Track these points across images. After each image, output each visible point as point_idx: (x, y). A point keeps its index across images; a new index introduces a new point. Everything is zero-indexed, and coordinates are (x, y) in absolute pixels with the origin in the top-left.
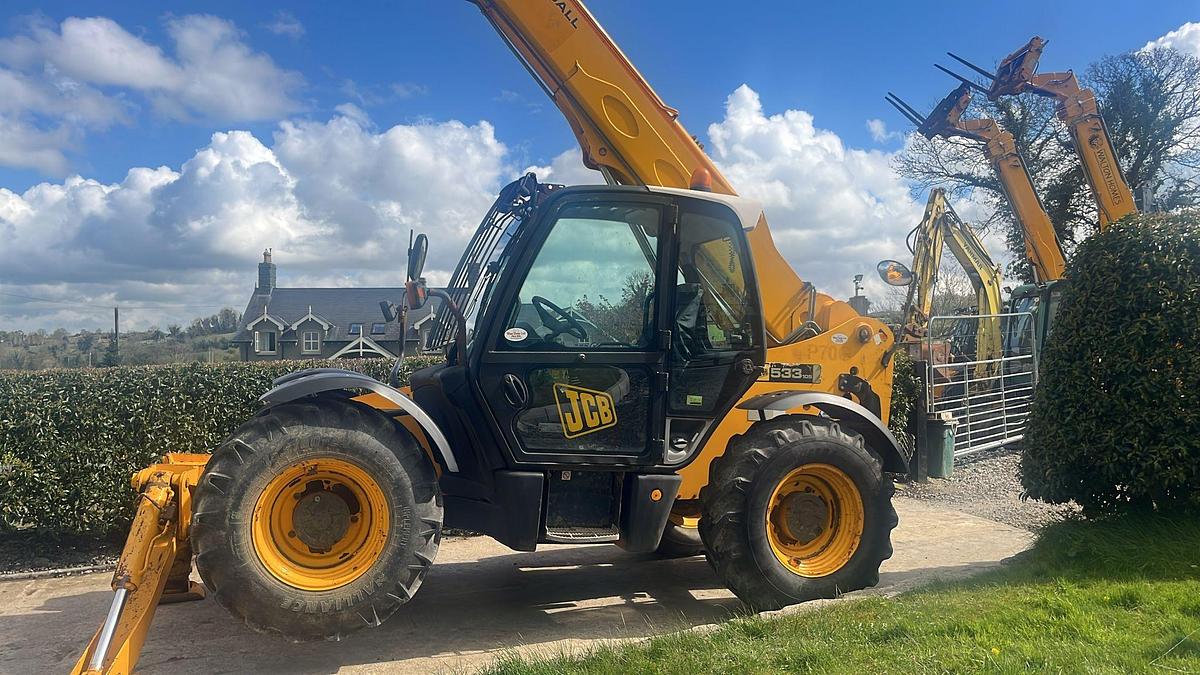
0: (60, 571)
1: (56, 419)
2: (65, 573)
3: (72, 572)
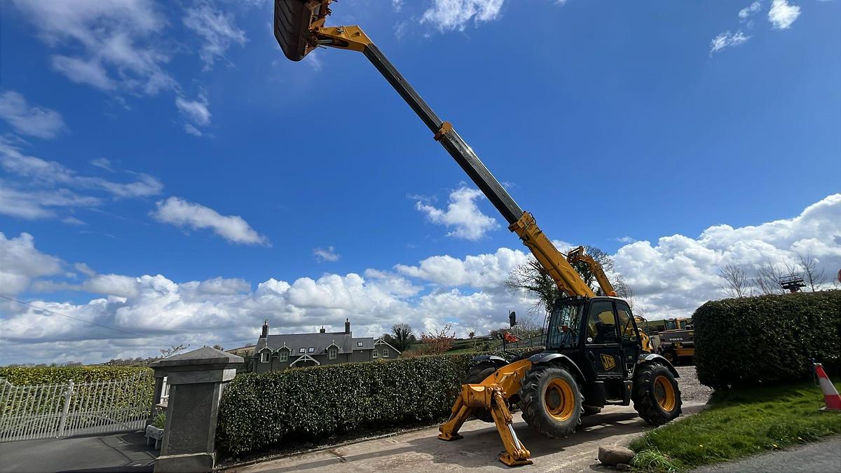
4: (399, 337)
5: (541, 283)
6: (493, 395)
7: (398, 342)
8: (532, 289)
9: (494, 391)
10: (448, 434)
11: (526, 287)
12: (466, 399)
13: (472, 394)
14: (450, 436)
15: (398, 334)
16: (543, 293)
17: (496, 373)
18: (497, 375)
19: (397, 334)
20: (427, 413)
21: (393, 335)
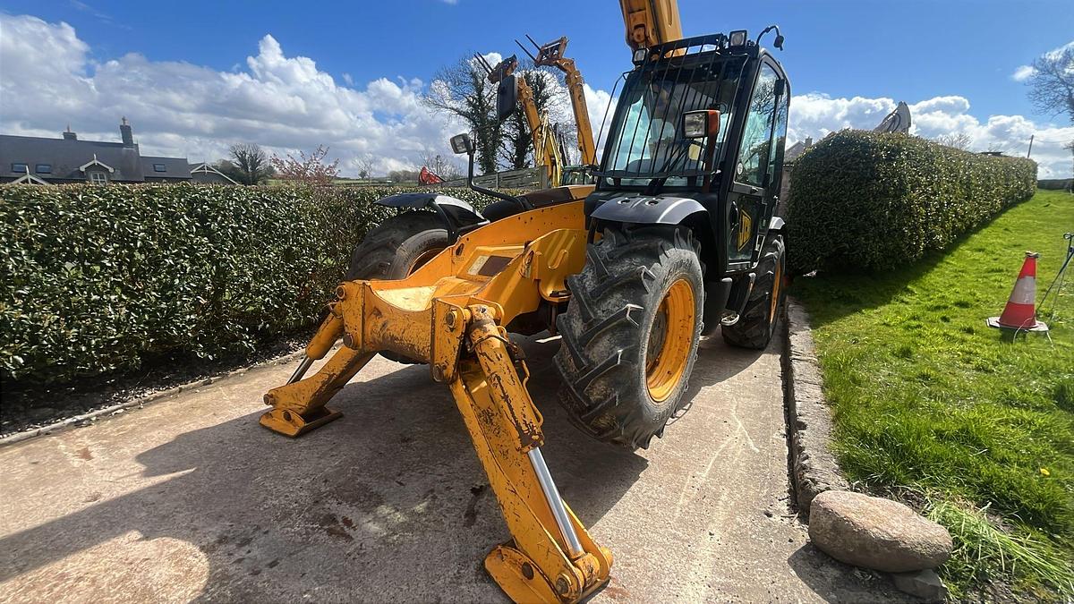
0: (79, 418)
1: (28, 245)
2: (89, 419)
3: (97, 416)
4: (245, 166)
5: (474, 106)
6: (467, 335)
7: (243, 172)
8: (460, 113)
9: (473, 325)
10: (295, 417)
11: (453, 109)
12: (353, 324)
13: (379, 313)
14: (302, 423)
15: (242, 159)
16: (475, 123)
17: (456, 246)
18: (459, 252)
19: (240, 159)
20: (236, 339)
21: (235, 162)
